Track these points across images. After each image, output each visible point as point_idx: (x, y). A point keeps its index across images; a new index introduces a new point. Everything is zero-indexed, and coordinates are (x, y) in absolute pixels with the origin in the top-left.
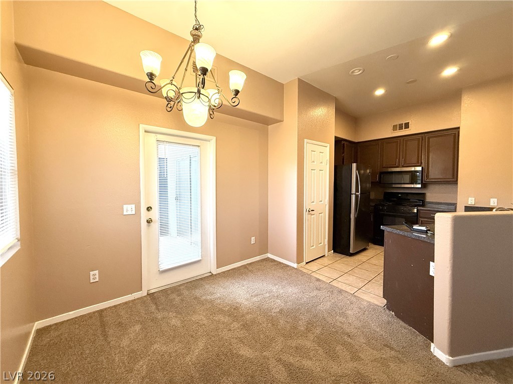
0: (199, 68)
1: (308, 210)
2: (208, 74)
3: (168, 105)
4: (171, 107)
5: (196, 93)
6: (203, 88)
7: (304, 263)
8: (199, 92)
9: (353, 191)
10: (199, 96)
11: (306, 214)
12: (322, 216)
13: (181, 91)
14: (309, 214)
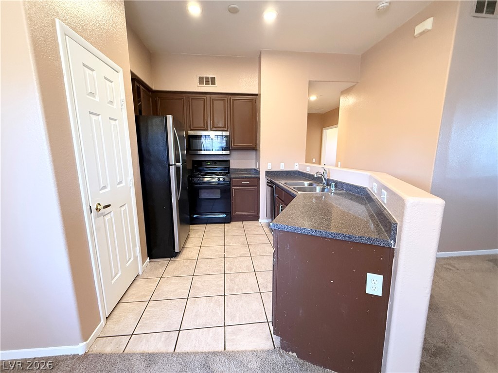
1: (94, 208)
7: (103, 321)
9: (172, 160)
11: (90, 219)
12: (125, 210)
14: (98, 216)
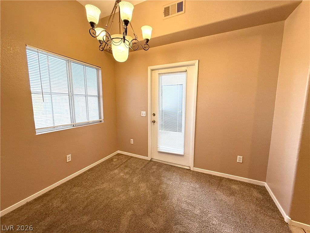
0: (123, 20)
2: (129, 24)
3: (100, 46)
4: (102, 48)
5: (122, 39)
6: (126, 35)
8: (124, 38)
10: (124, 42)
13: (112, 37)
